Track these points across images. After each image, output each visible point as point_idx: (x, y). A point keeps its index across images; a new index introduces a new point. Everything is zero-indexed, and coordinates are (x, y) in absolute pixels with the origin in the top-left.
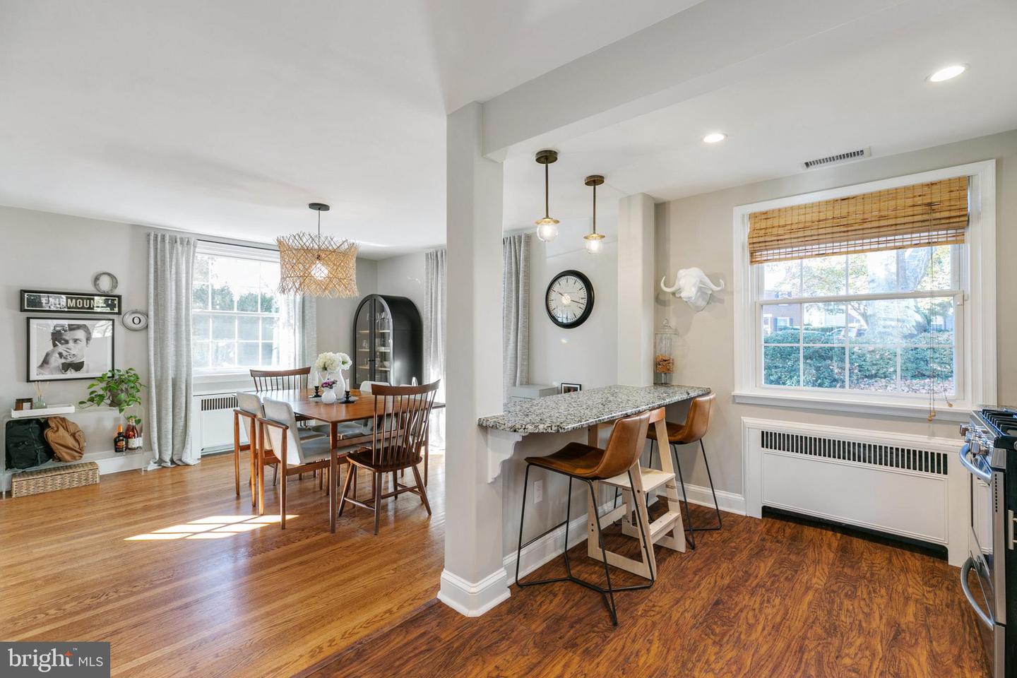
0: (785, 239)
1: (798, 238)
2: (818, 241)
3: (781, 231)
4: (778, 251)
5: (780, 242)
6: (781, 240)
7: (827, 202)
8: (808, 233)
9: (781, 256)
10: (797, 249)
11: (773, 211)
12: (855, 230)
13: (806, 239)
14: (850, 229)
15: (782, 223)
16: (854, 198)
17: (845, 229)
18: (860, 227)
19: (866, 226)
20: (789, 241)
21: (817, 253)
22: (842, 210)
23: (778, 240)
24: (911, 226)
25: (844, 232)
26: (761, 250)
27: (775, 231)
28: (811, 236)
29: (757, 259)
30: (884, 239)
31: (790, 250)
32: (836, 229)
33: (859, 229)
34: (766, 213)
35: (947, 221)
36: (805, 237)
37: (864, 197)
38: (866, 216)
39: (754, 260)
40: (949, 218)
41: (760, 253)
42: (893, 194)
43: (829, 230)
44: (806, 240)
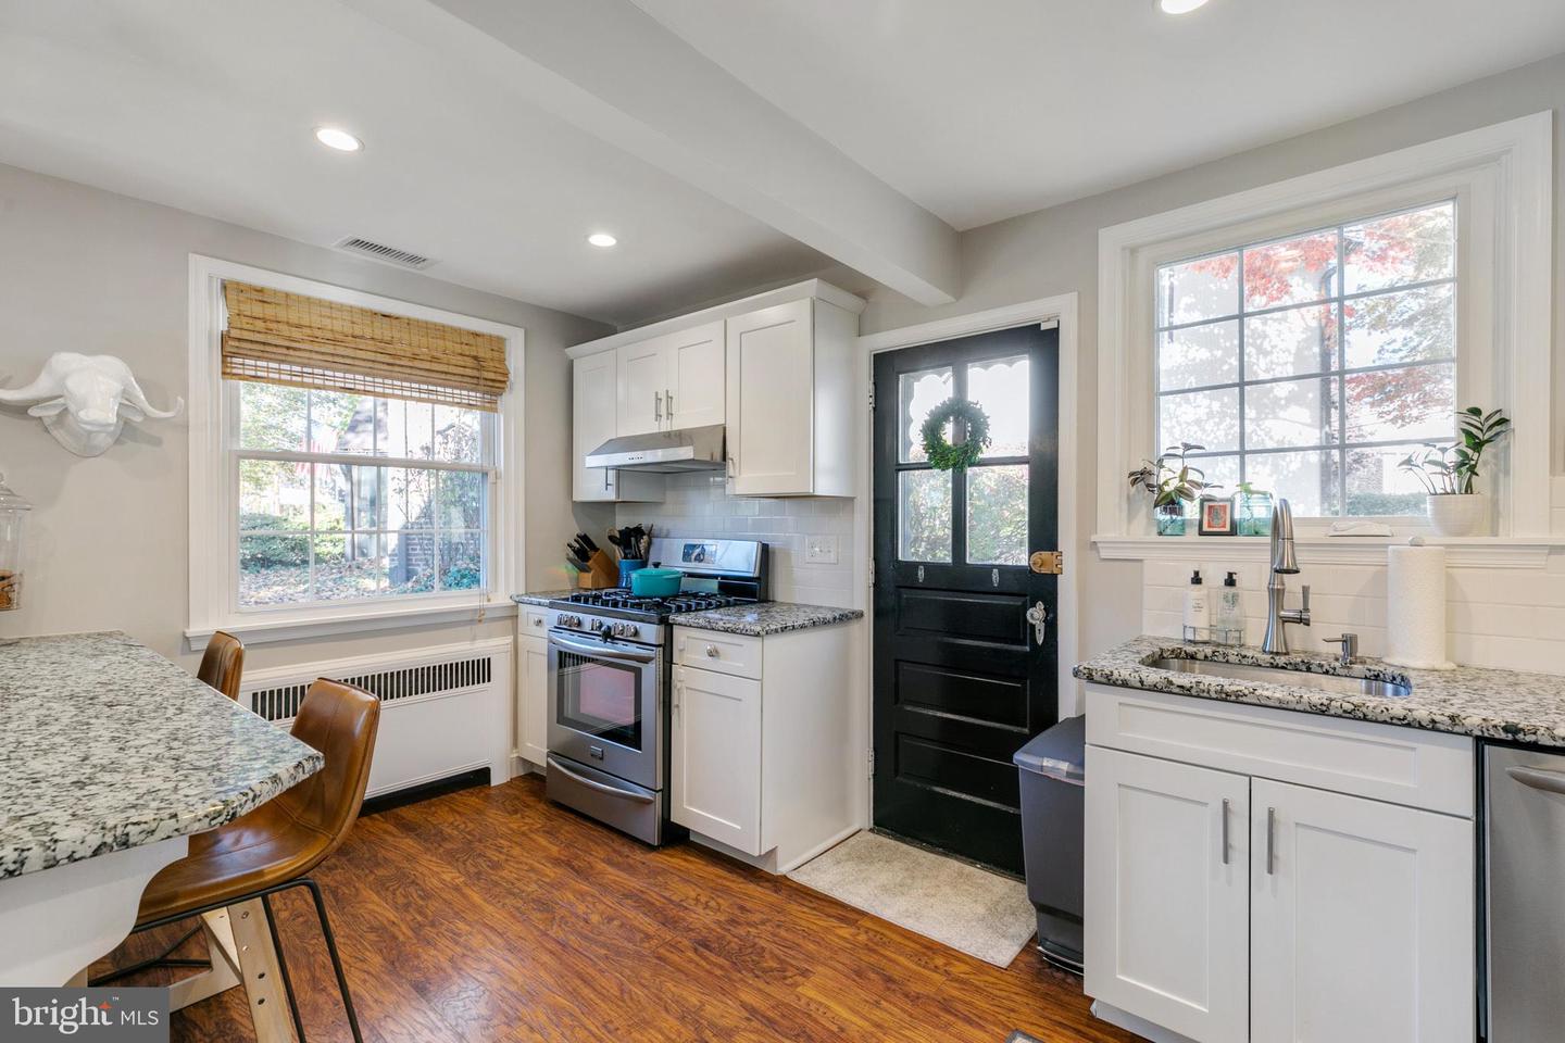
0: (300, 349)
1: (323, 353)
2: (349, 368)
3: (296, 334)
4: (276, 365)
5: (291, 352)
6: (295, 349)
7: (363, 311)
8: (340, 351)
9: (283, 377)
10: (310, 370)
11: (275, 292)
12: (402, 366)
13: (337, 359)
14: (398, 362)
15: (294, 318)
16: (397, 318)
17: (391, 361)
18: (411, 364)
19: (417, 364)
20: (307, 355)
21: (342, 385)
22: (382, 330)
23: (288, 348)
24: (460, 379)
25: (388, 364)
26: (245, 356)
27: (285, 330)
28: (343, 356)
29: (234, 371)
30: (426, 387)
31: (299, 369)
32: (380, 358)
33: (406, 367)
34: (260, 291)
35: (491, 384)
36: (333, 355)
37: (409, 322)
38: (417, 351)
39: (228, 370)
40: (493, 381)
41: (241, 361)
42: (442, 331)
43: (371, 356)
44: (334, 362)
